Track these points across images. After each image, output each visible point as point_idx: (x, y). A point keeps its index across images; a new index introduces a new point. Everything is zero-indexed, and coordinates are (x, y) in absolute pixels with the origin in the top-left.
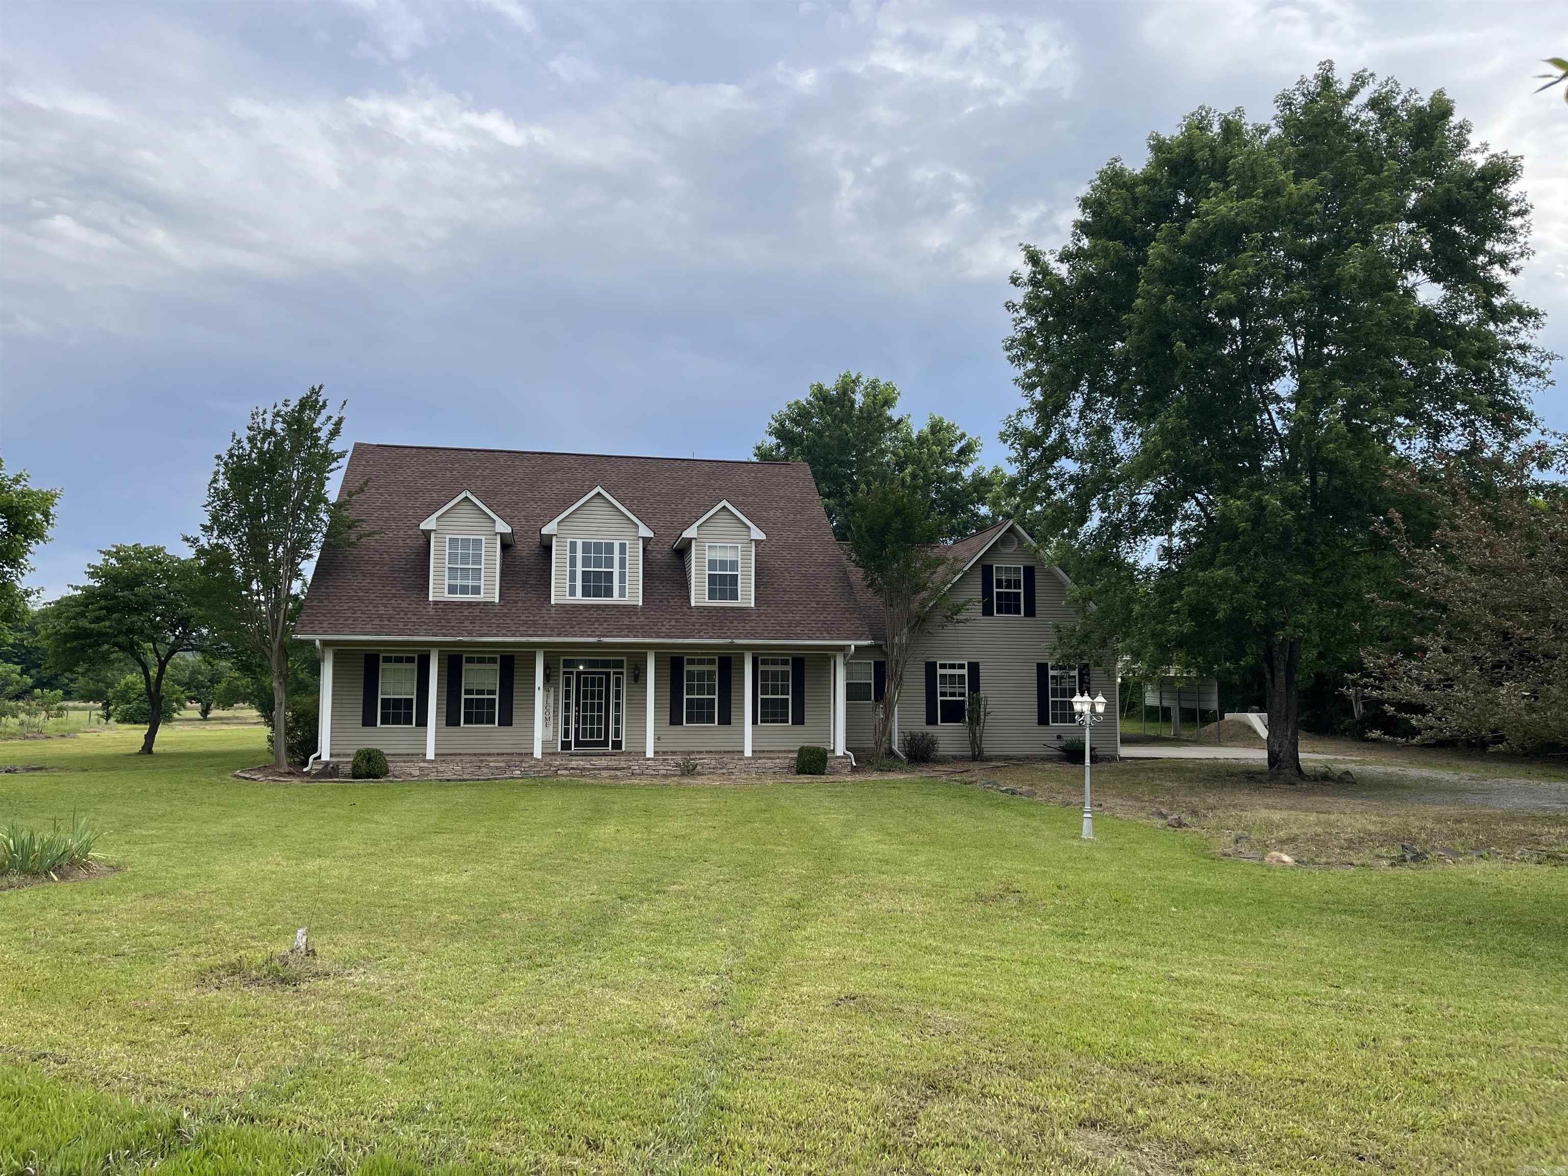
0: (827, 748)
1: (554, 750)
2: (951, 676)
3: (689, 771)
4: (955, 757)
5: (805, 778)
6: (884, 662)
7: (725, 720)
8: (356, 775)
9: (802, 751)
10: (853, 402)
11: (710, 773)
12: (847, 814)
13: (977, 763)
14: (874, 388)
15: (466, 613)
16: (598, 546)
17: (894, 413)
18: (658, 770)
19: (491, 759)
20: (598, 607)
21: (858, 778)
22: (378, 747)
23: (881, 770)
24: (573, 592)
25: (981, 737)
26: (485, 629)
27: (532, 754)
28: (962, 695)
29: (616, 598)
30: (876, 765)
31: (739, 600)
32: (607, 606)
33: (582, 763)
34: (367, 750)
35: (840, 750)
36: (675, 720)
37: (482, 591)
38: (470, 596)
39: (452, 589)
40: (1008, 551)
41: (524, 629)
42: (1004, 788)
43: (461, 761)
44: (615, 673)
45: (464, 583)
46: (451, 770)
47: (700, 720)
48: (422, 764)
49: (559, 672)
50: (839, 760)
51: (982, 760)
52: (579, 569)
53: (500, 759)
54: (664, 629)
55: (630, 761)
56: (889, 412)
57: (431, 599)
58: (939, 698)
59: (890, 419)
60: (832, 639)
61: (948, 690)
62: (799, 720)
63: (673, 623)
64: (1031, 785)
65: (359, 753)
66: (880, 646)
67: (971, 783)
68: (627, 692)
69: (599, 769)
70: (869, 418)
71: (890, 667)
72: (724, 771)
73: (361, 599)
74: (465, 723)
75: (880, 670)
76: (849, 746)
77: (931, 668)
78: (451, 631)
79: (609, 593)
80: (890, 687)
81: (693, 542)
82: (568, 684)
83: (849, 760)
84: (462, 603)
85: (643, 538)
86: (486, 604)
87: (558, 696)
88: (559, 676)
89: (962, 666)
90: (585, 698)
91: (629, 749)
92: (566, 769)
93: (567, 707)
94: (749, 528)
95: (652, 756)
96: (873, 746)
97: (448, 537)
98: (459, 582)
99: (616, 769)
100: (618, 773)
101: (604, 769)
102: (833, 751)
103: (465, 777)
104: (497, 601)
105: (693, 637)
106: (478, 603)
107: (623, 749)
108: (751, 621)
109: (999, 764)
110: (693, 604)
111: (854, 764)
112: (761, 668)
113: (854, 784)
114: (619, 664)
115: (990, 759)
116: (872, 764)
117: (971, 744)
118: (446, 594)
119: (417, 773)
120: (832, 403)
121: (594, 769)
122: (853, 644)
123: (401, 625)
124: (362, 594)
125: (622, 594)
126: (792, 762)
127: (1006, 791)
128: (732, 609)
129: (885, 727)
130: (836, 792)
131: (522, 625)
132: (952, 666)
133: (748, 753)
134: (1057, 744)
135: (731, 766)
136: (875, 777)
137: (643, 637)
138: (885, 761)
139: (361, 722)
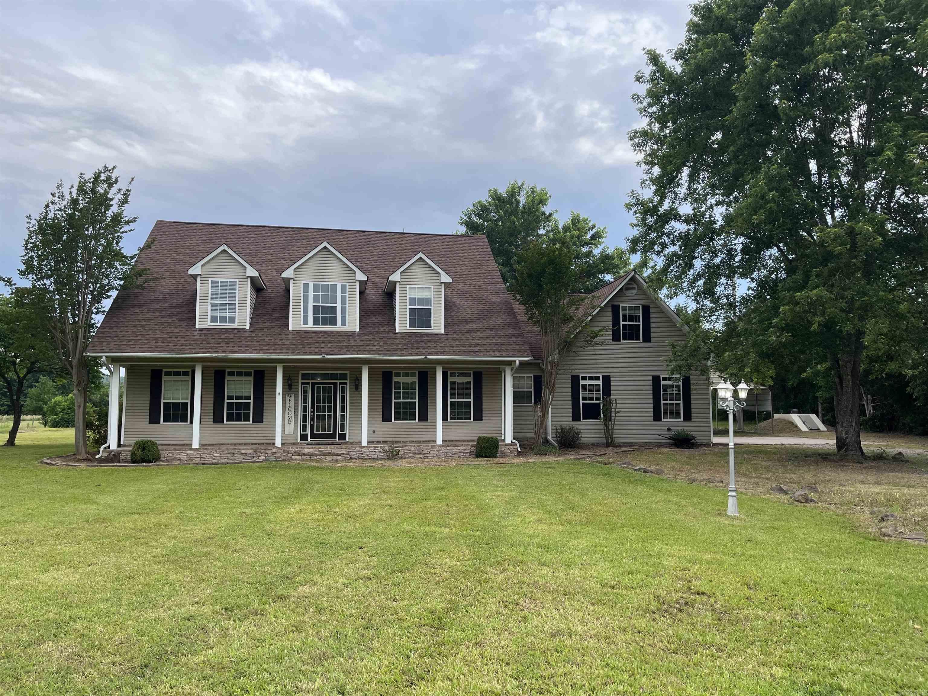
0: (499, 438)
1: (295, 441)
2: (591, 385)
3: (393, 455)
4: (593, 444)
5: (481, 461)
6: (541, 376)
7: (424, 417)
8: (134, 461)
9: (480, 440)
10: (518, 202)
11: (410, 457)
12: (511, 491)
13: (611, 448)
14: (533, 192)
15: (223, 337)
16: (325, 287)
17: (546, 209)
18: (370, 456)
19: (242, 447)
20: (325, 333)
21: (522, 460)
22: (153, 439)
23: (540, 454)
24: (306, 322)
25: (612, 429)
26: (236, 348)
27: (274, 444)
28: (598, 399)
29: (339, 327)
30: (535, 451)
31: (432, 328)
32: (332, 332)
33: (312, 450)
34: (142, 441)
35: (509, 438)
36: (386, 418)
37: (237, 321)
38: (227, 324)
39: (214, 319)
40: (630, 295)
41: (267, 348)
42: (637, 468)
43: (219, 449)
44: (340, 383)
45: (223, 315)
46: (211, 456)
47: (405, 418)
48: (189, 452)
49: (298, 382)
50: (508, 447)
51: (614, 447)
52: (311, 305)
53: (249, 447)
54: (374, 349)
55: (349, 448)
56: (543, 209)
57: (197, 326)
58: (581, 402)
59: (543, 213)
60: (502, 355)
61: (588, 396)
62: (478, 417)
63: (382, 344)
64: (657, 465)
65: (136, 444)
66: (538, 364)
67: (609, 463)
68: (350, 397)
69: (324, 455)
70: (530, 213)
71: (545, 380)
72: (421, 455)
73: (143, 327)
74: (227, 421)
75: (538, 382)
76: (515, 437)
77: (575, 380)
78: (210, 350)
79: (333, 322)
80: (546, 393)
81: (398, 284)
82: (305, 392)
83: (515, 447)
84: (221, 330)
85: (359, 281)
86: (239, 330)
87: (298, 400)
88: (298, 385)
89: (597, 378)
90: (318, 402)
91: (351, 440)
92: (299, 455)
93: (305, 409)
94: (439, 273)
95: (366, 445)
96: (534, 436)
97: (210, 280)
98: (219, 314)
99: (337, 455)
100: (339, 458)
101: (328, 455)
102: (504, 440)
103: (222, 461)
104: (248, 328)
105: (396, 354)
106: (233, 330)
107: (347, 440)
108: (441, 343)
109: (627, 449)
110: (397, 331)
111: (519, 450)
112: (450, 379)
113: (520, 465)
114: (344, 377)
115: (619, 446)
116: (532, 449)
117: (605, 435)
118: (209, 323)
119: (185, 458)
120: (503, 202)
121: (320, 455)
122: (518, 359)
123: (171, 346)
124: (144, 323)
125: (344, 323)
126: (473, 448)
127: (639, 470)
128: (427, 334)
129: (542, 423)
130: (504, 472)
131: (265, 346)
132: (591, 378)
133: (439, 442)
134: (667, 434)
135: (426, 452)
136: (535, 459)
137: (358, 354)
138: (543, 447)
139: (148, 420)
